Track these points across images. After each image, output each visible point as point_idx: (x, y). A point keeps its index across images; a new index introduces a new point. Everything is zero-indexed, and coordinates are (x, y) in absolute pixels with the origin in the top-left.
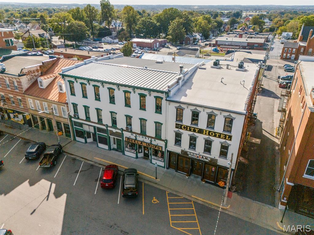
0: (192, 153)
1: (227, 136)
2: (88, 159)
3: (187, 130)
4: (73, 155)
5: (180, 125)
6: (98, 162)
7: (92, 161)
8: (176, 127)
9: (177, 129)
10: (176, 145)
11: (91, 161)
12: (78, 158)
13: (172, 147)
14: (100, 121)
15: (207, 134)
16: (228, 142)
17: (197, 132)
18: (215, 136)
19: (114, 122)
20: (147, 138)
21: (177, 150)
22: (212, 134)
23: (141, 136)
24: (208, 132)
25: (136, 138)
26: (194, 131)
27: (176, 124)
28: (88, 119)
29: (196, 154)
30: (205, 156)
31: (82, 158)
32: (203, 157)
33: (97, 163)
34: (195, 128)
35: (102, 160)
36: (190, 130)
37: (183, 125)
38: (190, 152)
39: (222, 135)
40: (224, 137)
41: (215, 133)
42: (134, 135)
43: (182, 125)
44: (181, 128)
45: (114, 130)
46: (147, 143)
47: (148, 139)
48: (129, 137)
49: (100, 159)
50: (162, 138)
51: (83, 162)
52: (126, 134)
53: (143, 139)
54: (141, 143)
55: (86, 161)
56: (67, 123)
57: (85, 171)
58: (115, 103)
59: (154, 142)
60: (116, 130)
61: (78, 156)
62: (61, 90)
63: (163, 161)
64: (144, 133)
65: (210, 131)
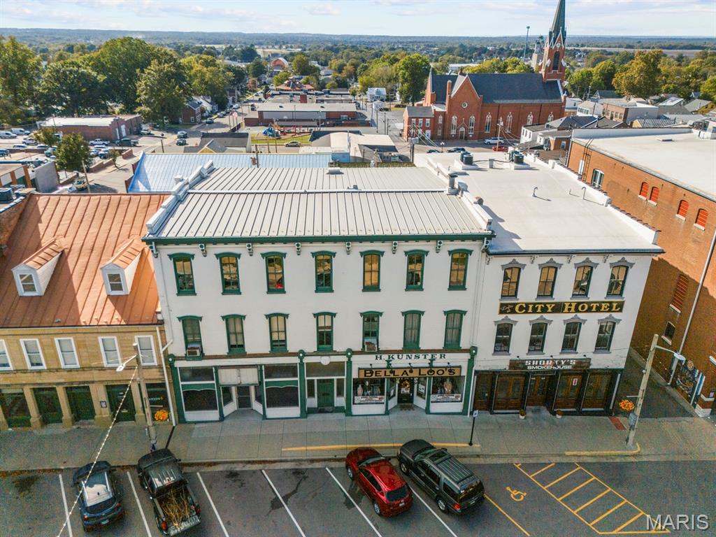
0: (535, 360)
1: (615, 305)
2: (268, 459)
3: (526, 312)
4: (215, 464)
5: (510, 304)
6: (305, 458)
7: (286, 461)
8: (501, 312)
9: (503, 316)
10: (496, 353)
11: (281, 461)
12: (239, 468)
13: (489, 360)
14: (278, 346)
15: (573, 310)
16: (616, 315)
17: (550, 310)
18: (589, 310)
19: (325, 338)
20: (421, 355)
21: (501, 363)
22: (583, 308)
23: (405, 355)
24: (574, 305)
25: (389, 364)
26: (544, 310)
27: (502, 305)
28: (236, 349)
29: (546, 360)
30: (564, 360)
31: (249, 462)
32: (560, 363)
33: (302, 460)
34: (545, 304)
35: (309, 448)
36: (535, 311)
37: (517, 304)
38: (532, 360)
39: (603, 304)
40: (608, 307)
41: (589, 303)
42: (385, 357)
43: (515, 305)
44: (513, 311)
45: (325, 360)
46: (420, 368)
47: (425, 358)
48: (370, 367)
49: (304, 448)
50: (464, 344)
51: (263, 471)
52: (361, 362)
53: (409, 361)
54: (405, 371)
55: (268, 466)
56: (156, 379)
57: (295, 492)
58: (333, 289)
59: (440, 362)
60: (332, 357)
61: (233, 462)
62: (114, 287)
63: (459, 399)
64: (411, 346)
65: (579, 304)
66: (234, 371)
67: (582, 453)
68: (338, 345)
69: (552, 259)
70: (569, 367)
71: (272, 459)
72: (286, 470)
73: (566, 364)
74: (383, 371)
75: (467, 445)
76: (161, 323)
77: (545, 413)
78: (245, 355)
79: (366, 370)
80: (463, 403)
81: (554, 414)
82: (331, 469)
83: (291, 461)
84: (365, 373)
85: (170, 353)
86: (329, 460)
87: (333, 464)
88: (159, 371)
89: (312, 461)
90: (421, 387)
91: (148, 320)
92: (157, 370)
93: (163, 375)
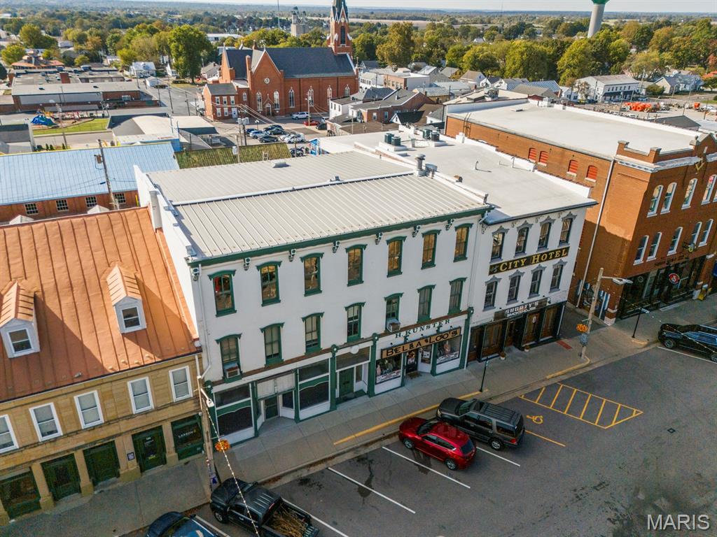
2: (327, 456)
3: (507, 269)
4: (279, 478)
5: (497, 265)
7: (344, 453)
9: (492, 276)
10: (486, 309)
12: (305, 473)
13: (482, 317)
14: (312, 346)
15: (538, 261)
18: (548, 259)
19: (353, 328)
23: (419, 328)
24: (538, 256)
25: (406, 340)
27: (491, 267)
28: (272, 359)
31: (311, 465)
32: (528, 307)
33: (358, 447)
35: (357, 435)
36: (513, 267)
38: (510, 309)
44: (499, 271)
46: (430, 337)
48: (390, 346)
49: (353, 436)
50: (463, 307)
51: (329, 468)
52: (383, 343)
53: (422, 332)
54: (419, 342)
55: (330, 463)
56: (192, 412)
57: (371, 476)
58: (363, 280)
59: (445, 327)
60: (360, 345)
61: (296, 470)
62: (128, 324)
63: (457, 356)
64: (424, 319)
65: (542, 254)
66: (271, 382)
67: (557, 374)
68: (365, 333)
69: (526, 222)
70: (534, 308)
71: (331, 455)
72: (349, 461)
73: (533, 306)
74: (402, 347)
75: (478, 392)
76: (199, 350)
77: (516, 351)
78: (282, 363)
79: (387, 349)
80: (459, 359)
81: (523, 349)
82: (387, 446)
83: (348, 451)
84: (388, 352)
85: (206, 380)
86: (380, 440)
87: (388, 442)
88: (195, 403)
89: (367, 445)
90: (425, 353)
91: (184, 350)
92: (192, 401)
93: (199, 405)
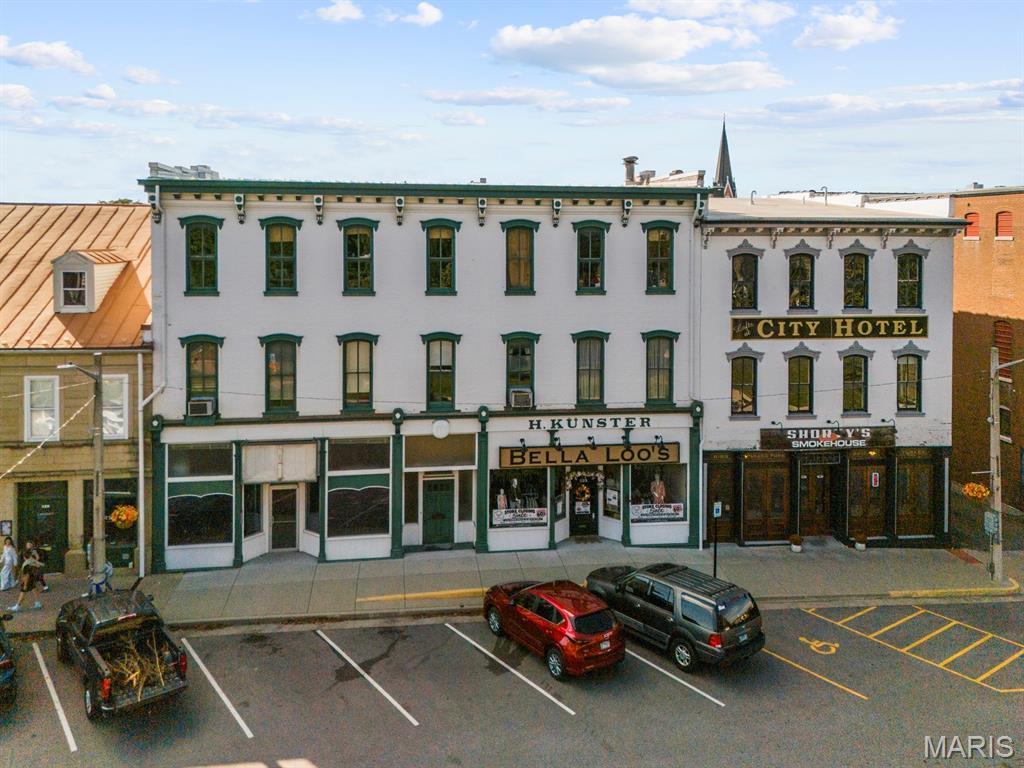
0: (803, 429)
1: (914, 323)
2: (328, 614)
3: (776, 336)
4: (220, 625)
5: (750, 320)
6: (402, 611)
7: (365, 617)
8: (735, 336)
9: (739, 343)
10: (735, 416)
11: (355, 618)
14: (358, 406)
16: (919, 343)
17: (812, 333)
18: (875, 333)
19: (440, 387)
20: (608, 418)
21: (745, 436)
22: (865, 328)
23: (580, 418)
25: (553, 439)
26: (804, 333)
28: (280, 408)
29: (821, 429)
30: (850, 428)
31: (290, 621)
32: (844, 436)
33: (397, 615)
34: (803, 320)
35: (410, 595)
36: (789, 334)
37: (761, 320)
38: (797, 430)
39: (896, 323)
41: (873, 320)
42: (546, 422)
43: (756, 321)
44: (754, 335)
45: (440, 429)
46: (608, 447)
47: (616, 425)
48: (520, 445)
49: (400, 596)
50: (681, 398)
51: (319, 632)
52: (506, 433)
53: (589, 432)
54: (582, 452)
55: (328, 625)
56: (121, 470)
57: (385, 655)
58: (457, 289)
60: (453, 422)
61: (259, 622)
62: (68, 300)
63: (681, 514)
64: (590, 405)
66: (272, 452)
68: (464, 400)
69: (803, 242)
70: (862, 443)
71: (336, 614)
73: (856, 436)
74: (543, 452)
76: (150, 347)
77: (833, 544)
78: (295, 418)
79: (513, 450)
80: (688, 522)
81: (851, 543)
82: (456, 625)
83: (375, 617)
84: (512, 457)
85: (156, 411)
86: (451, 613)
87: (459, 619)
88: (130, 453)
89: (417, 615)
90: (611, 494)
91: (124, 343)
92: (126, 449)
93: (137, 460)
